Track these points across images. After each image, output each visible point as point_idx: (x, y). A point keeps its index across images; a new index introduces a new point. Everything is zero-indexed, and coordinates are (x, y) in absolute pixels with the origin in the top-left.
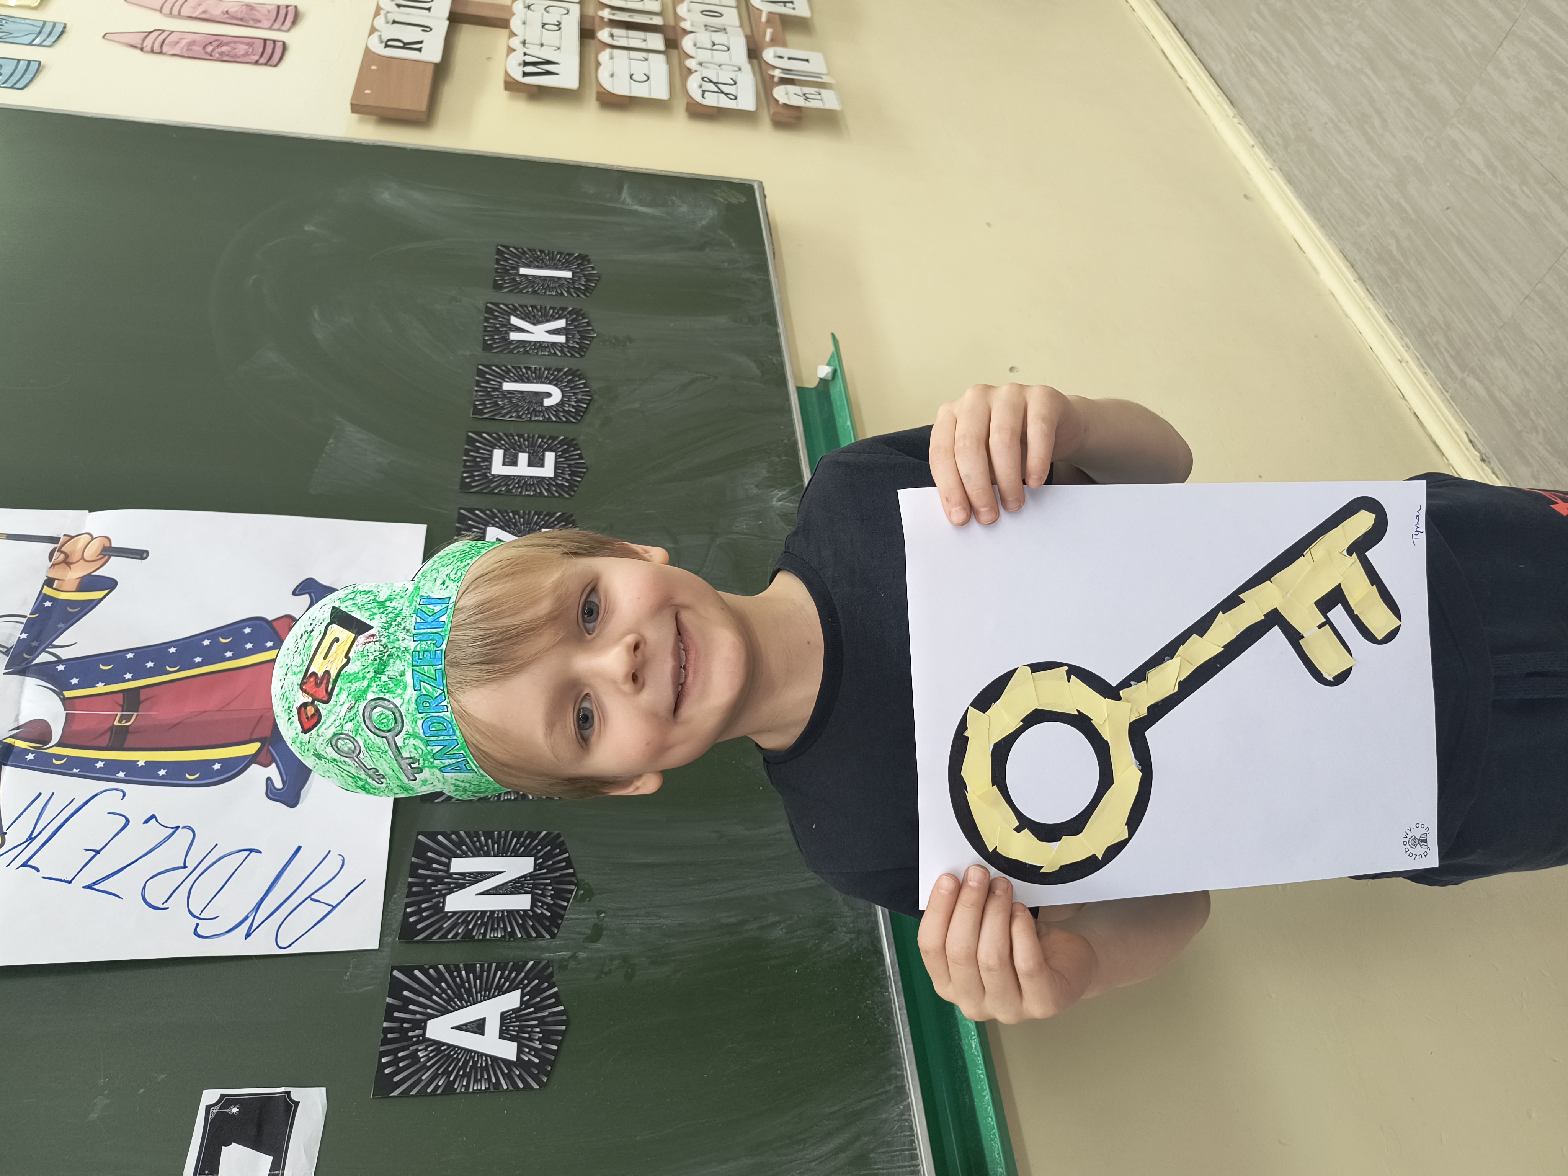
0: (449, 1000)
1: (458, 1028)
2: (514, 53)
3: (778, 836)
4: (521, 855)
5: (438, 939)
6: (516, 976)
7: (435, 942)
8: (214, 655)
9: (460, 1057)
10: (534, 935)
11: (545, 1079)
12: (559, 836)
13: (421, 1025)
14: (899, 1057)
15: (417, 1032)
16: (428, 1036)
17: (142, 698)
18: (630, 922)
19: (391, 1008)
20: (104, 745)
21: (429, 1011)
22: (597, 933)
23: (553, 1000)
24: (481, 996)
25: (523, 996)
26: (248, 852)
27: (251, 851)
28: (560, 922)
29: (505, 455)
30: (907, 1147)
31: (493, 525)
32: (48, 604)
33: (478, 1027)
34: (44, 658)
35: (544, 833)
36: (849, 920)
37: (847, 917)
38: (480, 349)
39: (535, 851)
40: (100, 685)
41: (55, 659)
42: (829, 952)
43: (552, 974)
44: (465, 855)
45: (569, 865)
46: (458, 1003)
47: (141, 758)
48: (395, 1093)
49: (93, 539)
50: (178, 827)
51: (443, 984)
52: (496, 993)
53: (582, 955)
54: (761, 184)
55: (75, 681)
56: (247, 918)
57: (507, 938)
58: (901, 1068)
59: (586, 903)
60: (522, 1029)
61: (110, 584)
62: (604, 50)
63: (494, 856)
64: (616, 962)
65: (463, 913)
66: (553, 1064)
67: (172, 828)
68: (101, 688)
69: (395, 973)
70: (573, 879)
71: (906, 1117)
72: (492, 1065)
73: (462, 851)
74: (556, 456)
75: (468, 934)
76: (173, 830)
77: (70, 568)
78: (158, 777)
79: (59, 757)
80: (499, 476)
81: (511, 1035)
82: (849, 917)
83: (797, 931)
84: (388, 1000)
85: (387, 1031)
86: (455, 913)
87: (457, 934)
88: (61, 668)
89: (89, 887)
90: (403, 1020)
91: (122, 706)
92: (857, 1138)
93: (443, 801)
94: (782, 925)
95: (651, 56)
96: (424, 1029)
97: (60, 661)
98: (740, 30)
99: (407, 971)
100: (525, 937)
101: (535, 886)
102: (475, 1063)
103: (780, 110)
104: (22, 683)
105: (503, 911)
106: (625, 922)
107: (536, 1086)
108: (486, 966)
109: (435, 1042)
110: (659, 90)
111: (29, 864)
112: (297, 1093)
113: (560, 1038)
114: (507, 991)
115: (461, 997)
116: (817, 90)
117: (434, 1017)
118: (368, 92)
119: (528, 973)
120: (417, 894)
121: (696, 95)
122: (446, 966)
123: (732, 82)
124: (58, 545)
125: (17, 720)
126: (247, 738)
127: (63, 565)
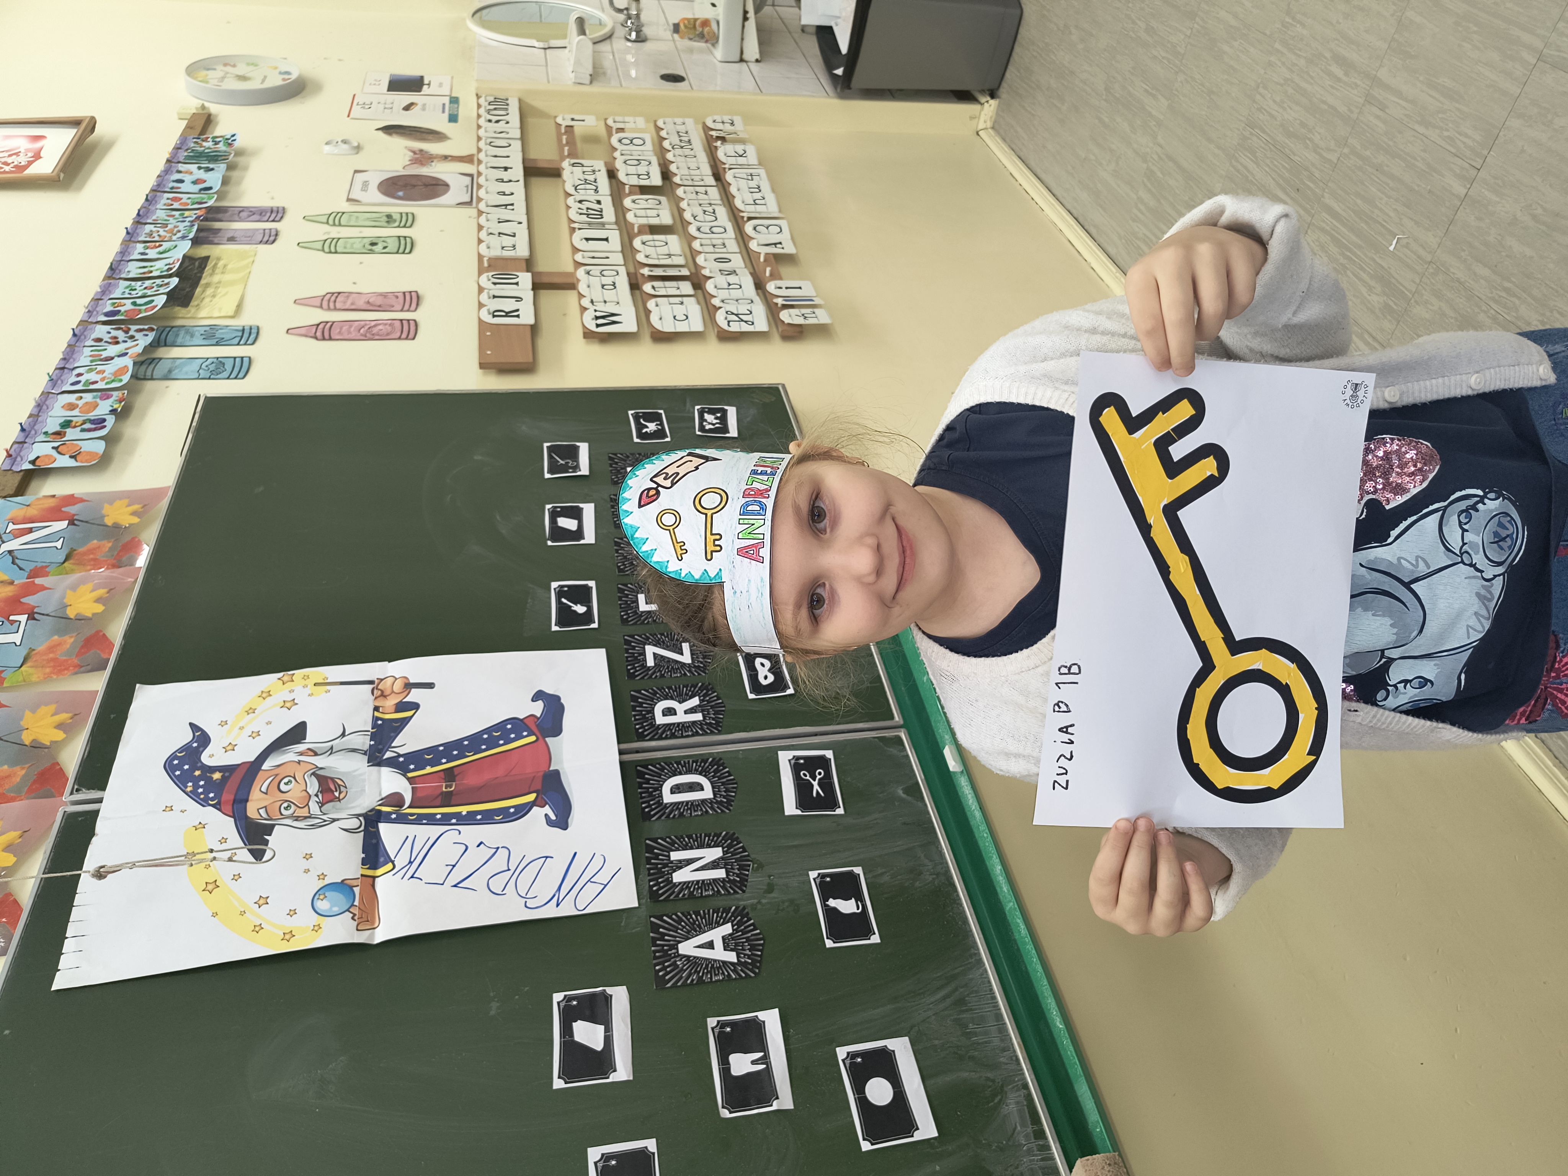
0: (688, 932)
1: (698, 947)
2: (588, 311)
3: (875, 822)
4: (713, 847)
5: (675, 897)
6: (726, 916)
7: (672, 900)
8: (492, 743)
9: (702, 963)
10: (732, 892)
11: (757, 971)
12: (734, 834)
13: (675, 947)
14: (975, 943)
15: (673, 951)
16: (680, 952)
17: (456, 773)
18: (790, 880)
19: (654, 940)
20: (438, 804)
21: (678, 939)
22: (770, 888)
23: (752, 927)
24: (707, 929)
25: (733, 926)
26: (545, 859)
27: (547, 857)
28: (746, 883)
31: (649, 644)
32: (380, 722)
33: (710, 945)
34: (388, 755)
35: (724, 833)
36: (930, 867)
38: (613, 527)
39: (721, 844)
40: (428, 767)
41: (396, 755)
42: (920, 887)
43: (748, 913)
44: (677, 850)
45: (745, 851)
46: (695, 933)
47: (464, 810)
48: (669, 985)
49: (396, 679)
50: (498, 848)
51: (683, 923)
52: (716, 926)
53: (764, 901)
54: (783, 386)
55: (412, 767)
56: (554, 896)
57: (716, 894)
58: (978, 949)
59: (760, 871)
60: (736, 944)
61: (415, 706)
62: (650, 299)
63: (697, 848)
64: (787, 904)
65: (685, 883)
66: (759, 962)
67: (495, 849)
68: (429, 770)
69: (652, 919)
70: (749, 858)
71: (985, 976)
72: (723, 965)
73: (675, 847)
75: (691, 893)
77: (387, 699)
78: (477, 820)
79: (413, 814)
80: (645, 612)
81: (731, 948)
83: (898, 877)
84: (652, 935)
85: (655, 952)
86: (680, 883)
87: (684, 895)
88: (401, 759)
89: (455, 886)
90: (663, 946)
91: (445, 779)
92: (956, 990)
93: (656, 819)
94: (888, 874)
95: (685, 299)
96: (677, 949)
97: (400, 756)
98: (746, 270)
99: (660, 918)
100: (726, 893)
101: (726, 864)
102: (713, 965)
103: (786, 328)
104: (379, 772)
105: (710, 880)
106: (786, 880)
107: (753, 975)
108: (706, 911)
109: (685, 956)
110: (696, 324)
111: (415, 876)
112: (609, 990)
113: (761, 948)
114: (723, 924)
115: (695, 930)
116: (811, 310)
117: (680, 942)
118: (489, 352)
119: (733, 913)
120: (653, 874)
121: (723, 324)
122: (682, 913)
123: (749, 313)
124: (375, 685)
125: (380, 794)
126: (527, 791)
127: (381, 698)
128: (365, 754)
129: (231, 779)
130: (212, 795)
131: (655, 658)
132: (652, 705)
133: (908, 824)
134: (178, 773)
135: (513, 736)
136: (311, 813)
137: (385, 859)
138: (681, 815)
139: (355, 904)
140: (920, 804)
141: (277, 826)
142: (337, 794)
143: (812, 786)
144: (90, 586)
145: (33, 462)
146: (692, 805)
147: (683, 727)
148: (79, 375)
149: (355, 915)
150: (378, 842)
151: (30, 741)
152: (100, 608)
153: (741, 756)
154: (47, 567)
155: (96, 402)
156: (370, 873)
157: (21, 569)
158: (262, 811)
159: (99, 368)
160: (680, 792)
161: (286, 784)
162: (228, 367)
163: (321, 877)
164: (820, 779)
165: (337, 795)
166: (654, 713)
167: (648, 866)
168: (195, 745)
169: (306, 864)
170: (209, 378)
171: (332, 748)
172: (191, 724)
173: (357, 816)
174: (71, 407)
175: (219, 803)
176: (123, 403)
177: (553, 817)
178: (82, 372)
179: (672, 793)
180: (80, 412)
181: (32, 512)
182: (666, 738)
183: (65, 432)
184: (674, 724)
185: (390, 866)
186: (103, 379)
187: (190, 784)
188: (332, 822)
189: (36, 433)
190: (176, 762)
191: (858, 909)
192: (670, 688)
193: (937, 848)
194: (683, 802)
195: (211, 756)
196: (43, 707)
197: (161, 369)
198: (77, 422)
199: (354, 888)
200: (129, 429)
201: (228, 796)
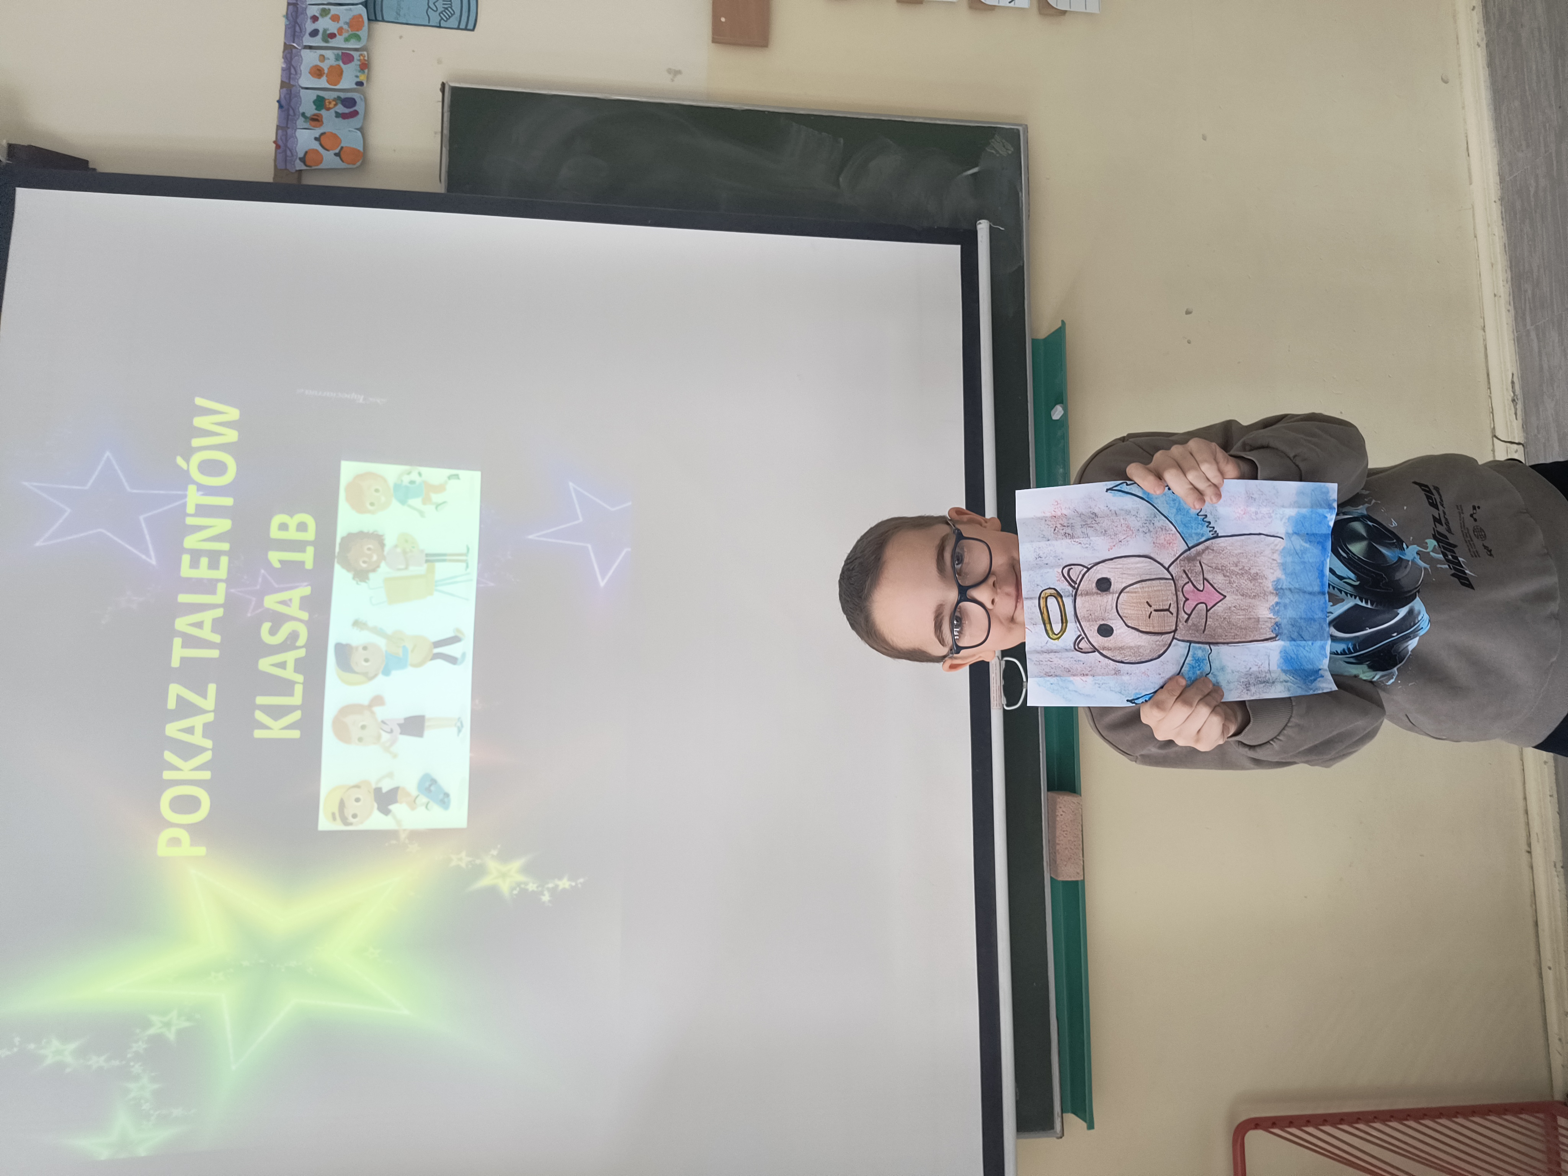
118: (723, 20)
145: (303, 160)
148: (315, 19)
155: (339, 66)
159: (334, 10)
162: (456, 8)
170: (440, 27)
174: (317, 72)
178: (317, 15)
180: (328, 82)
183: (321, 116)
186: (340, 30)
189: (295, 113)
197: (389, 3)
198: (329, 102)
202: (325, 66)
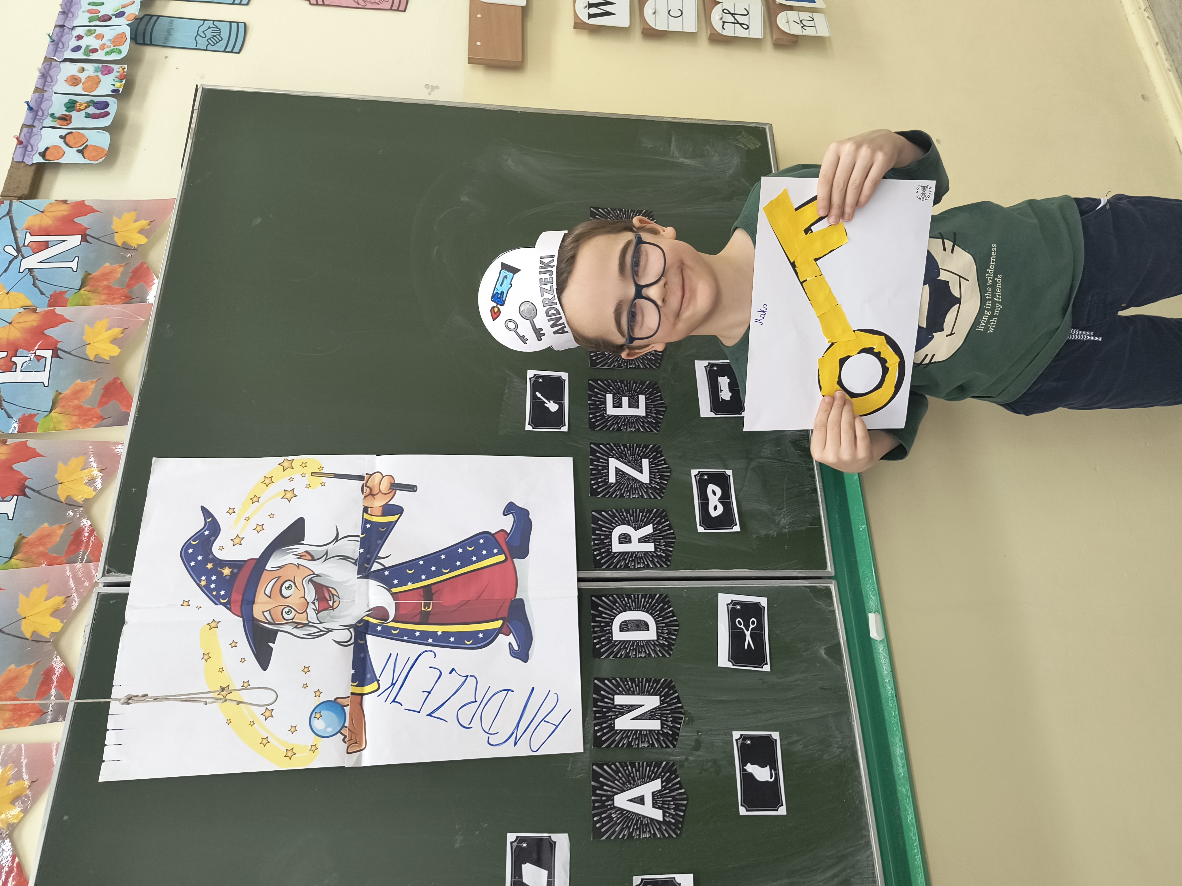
0: (624, 784)
1: (630, 800)
3: (797, 683)
4: (651, 695)
5: (614, 747)
6: (658, 771)
8: (466, 559)
9: (633, 818)
10: (664, 746)
11: (679, 832)
12: (671, 681)
13: (611, 798)
14: (867, 824)
15: (610, 802)
16: (616, 805)
17: (433, 591)
18: (715, 738)
19: (595, 788)
20: (417, 621)
21: (614, 790)
22: (698, 745)
23: (678, 786)
24: (640, 782)
25: (662, 782)
26: (507, 691)
27: (508, 690)
28: (677, 737)
29: (614, 399)
30: (871, 876)
31: (613, 457)
32: (368, 526)
33: (641, 800)
34: (376, 567)
35: (663, 680)
36: (839, 739)
37: (838, 738)
39: (659, 692)
40: (410, 583)
41: (382, 567)
42: (828, 760)
43: (675, 770)
44: (621, 694)
45: (679, 702)
46: (629, 785)
47: (440, 629)
48: (604, 838)
49: (383, 477)
50: (467, 676)
51: (620, 774)
52: (648, 781)
53: (691, 758)
54: (769, 124)
56: (513, 733)
57: (650, 747)
58: (868, 831)
59: (690, 726)
60: (664, 803)
61: (399, 510)
63: (638, 694)
64: (710, 764)
65: (626, 731)
66: (682, 823)
67: (465, 676)
68: (410, 586)
69: (594, 767)
70: (682, 710)
71: (870, 859)
72: (650, 822)
73: (619, 690)
74: (646, 398)
75: (629, 744)
76: (465, 678)
77: (374, 498)
78: (449, 642)
79: (395, 629)
80: (612, 416)
81: (659, 806)
82: (840, 738)
83: (809, 746)
84: (593, 783)
85: (594, 802)
86: (621, 731)
87: (623, 744)
88: (387, 573)
89: (429, 715)
90: (602, 796)
91: (423, 597)
92: (844, 870)
93: (605, 658)
94: (801, 742)
96: (613, 800)
97: (385, 569)
99: (601, 766)
100: (660, 747)
101: (662, 715)
102: (642, 821)
103: (781, 36)
104: (367, 584)
105: (646, 730)
106: (712, 738)
107: (675, 836)
108: (641, 763)
109: (620, 809)
110: (690, 24)
111: (396, 700)
112: (554, 837)
113: (684, 808)
114: (653, 780)
115: (630, 782)
116: (810, 14)
117: (617, 794)
118: (478, 43)
119: (663, 768)
120: (599, 718)
121: (717, 25)
122: (620, 763)
123: (746, 13)
124: (364, 482)
125: (368, 606)
126: (494, 618)
127: (370, 496)
128: (355, 563)
129: (240, 575)
130: (222, 593)
131: (616, 475)
132: (610, 529)
133: (825, 689)
134: (193, 564)
135: (484, 552)
136: (309, 619)
137: (371, 675)
138: (627, 655)
139: (345, 725)
140: (839, 668)
141: (279, 632)
142: (331, 603)
143: (746, 636)
144: (105, 322)
145: (43, 155)
146: (637, 645)
147: (635, 558)
148: (79, 37)
149: (345, 737)
150: (365, 655)
151: (65, 497)
152: (115, 351)
153: (685, 595)
154: (65, 292)
155: (97, 76)
156: (358, 690)
157: (42, 293)
158: (267, 614)
159: (99, 30)
160: (628, 631)
161: (288, 588)
162: (225, 34)
163: (318, 693)
164: (752, 629)
165: (332, 605)
166: (611, 539)
167: (594, 709)
168: (207, 533)
169: (304, 678)
170: (207, 50)
171: (327, 553)
172: (203, 508)
173: (348, 627)
174: (74, 81)
175: (229, 602)
176: (124, 81)
177: (516, 648)
178: (82, 35)
179: (620, 631)
180: (84, 89)
181: (47, 221)
182: (620, 569)
183: (71, 117)
184: (628, 553)
185: (374, 685)
186: (103, 47)
187: (204, 578)
188: (327, 632)
189: (43, 115)
190: (191, 551)
191: (771, 778)
192: (627, 512)
193: (848, 719)
194: (630, 641)
195: (221, 548)
196: (73, 459)
197: (158, 33)
198: (81, 105)
199: (345, 708)
200: (133, 114)
201: (237, 597)
202: (83, 76)
